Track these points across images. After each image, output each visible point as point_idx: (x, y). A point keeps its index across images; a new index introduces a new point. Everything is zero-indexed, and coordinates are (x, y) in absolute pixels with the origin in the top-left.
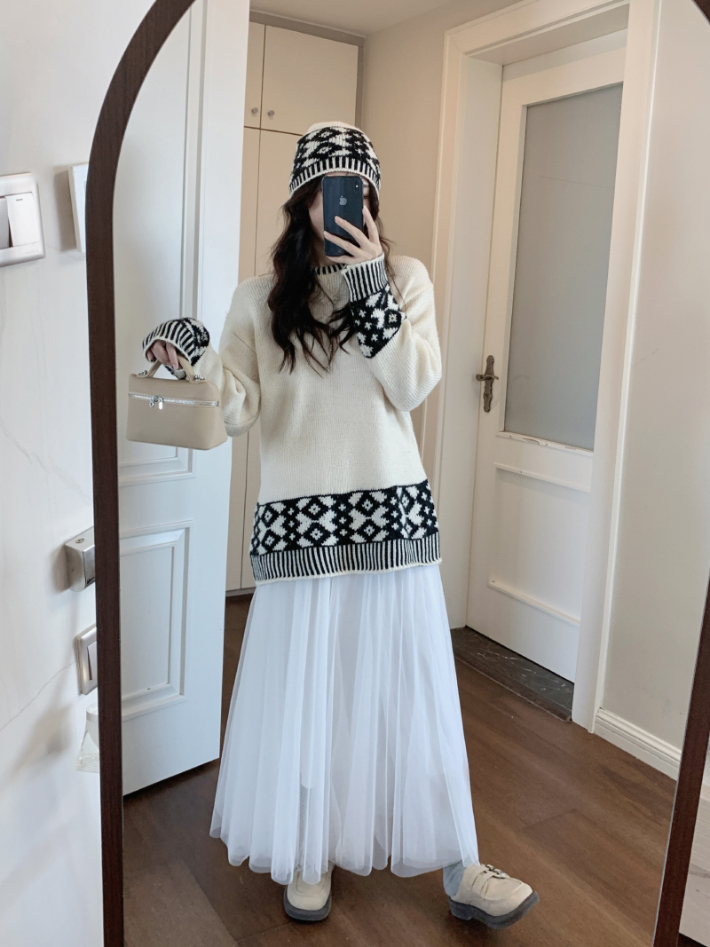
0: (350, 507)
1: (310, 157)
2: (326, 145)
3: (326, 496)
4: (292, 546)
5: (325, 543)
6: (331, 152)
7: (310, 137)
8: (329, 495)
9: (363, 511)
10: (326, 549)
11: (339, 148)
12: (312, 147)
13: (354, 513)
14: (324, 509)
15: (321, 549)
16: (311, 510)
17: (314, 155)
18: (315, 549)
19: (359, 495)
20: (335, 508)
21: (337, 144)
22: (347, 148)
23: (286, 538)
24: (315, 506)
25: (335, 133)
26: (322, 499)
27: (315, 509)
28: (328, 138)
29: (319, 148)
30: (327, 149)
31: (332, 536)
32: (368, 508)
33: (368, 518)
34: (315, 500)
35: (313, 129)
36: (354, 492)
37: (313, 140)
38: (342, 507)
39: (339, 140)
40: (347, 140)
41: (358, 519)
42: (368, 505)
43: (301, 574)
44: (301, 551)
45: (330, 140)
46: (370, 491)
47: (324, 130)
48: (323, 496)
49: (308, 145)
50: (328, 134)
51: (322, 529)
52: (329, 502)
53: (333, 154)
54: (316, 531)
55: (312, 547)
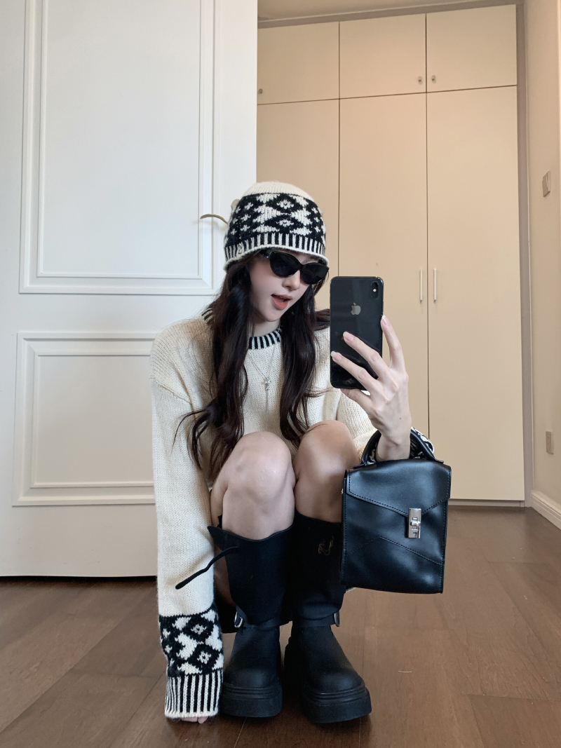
1: (267, 223)
2: (288, 218)
6: (292, 227)
7: (264, 199)
11: (301, 225)
12: (267, 213)
17: (271, 223)
21: (298, 220)
22: (309, 227)
25: (297, 207)
28: (288, 211)
29: (279, 218)
30: (289, 223)
37: (268, 204)
39: (302, 216)
45: (292, 214)
47: (282, 197)
50: (289, 205)
53: (295, 231)
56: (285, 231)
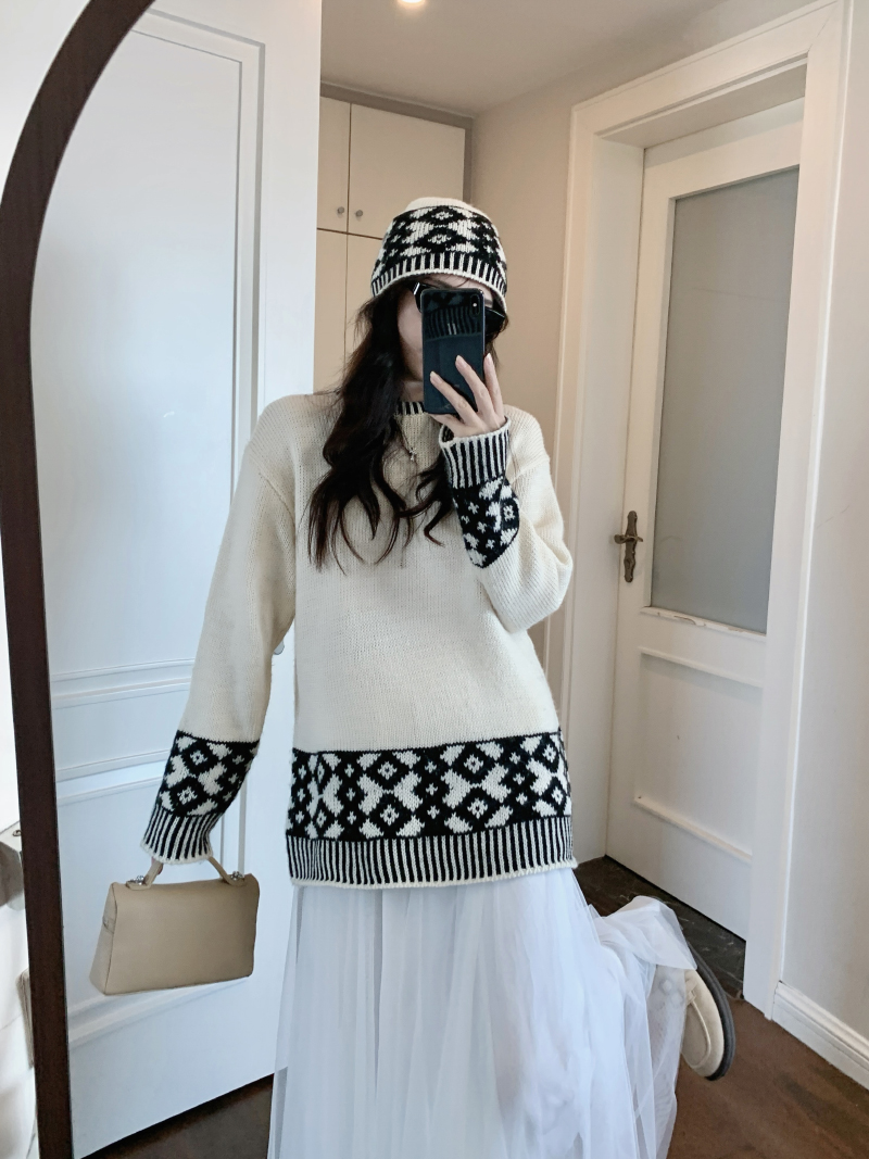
0: (443, 767)
1: (417, 244)
2: (444, 231)
3: (406, 750)
4: (352, 834)
5: (402, 832)
6: (450, 244)
7: (417, 215)
8: (410, 750)
9: (468, 776)
10: (403, 843)
11: (463, 240)
12: (420, 230)
13: (450, 778)
14: (403, 770)
15: (394, 842)
16: (382, 771)
17: (422, 242)
18: (386, 843)
19: (459, 749)
20: (418, 768)
21: (459, 233)
22: (473, 242)
23: (342, 819)
24: (387, 765)
25: (458, 217)
26: (399, 756)
27: (387, 771)
28: (446, 221)
29: (432, 233)
30: (444, 239)
31: (413, 818)
32: (475, 769)
33: (475, 786)
34: (387, 756)
35: (421, 204)
36: (449, 745)
37: (422, 219)
38: (431, 767)
39: (464, 228)
40: (474, 230)
41: (458, 789)
42: (474, 764)
43: (363, 880)
44: (365, 843)
45: (450, 226)
46: (476, 743)
47: (439, 209)
48: (400, 751)
49: (413, 226)
50: (447, 216)
51: (398, 805)
52: (409, 759)
53: (453, 248)
54: (389, 809)
55: (382, 839)
56: (438, 249)
